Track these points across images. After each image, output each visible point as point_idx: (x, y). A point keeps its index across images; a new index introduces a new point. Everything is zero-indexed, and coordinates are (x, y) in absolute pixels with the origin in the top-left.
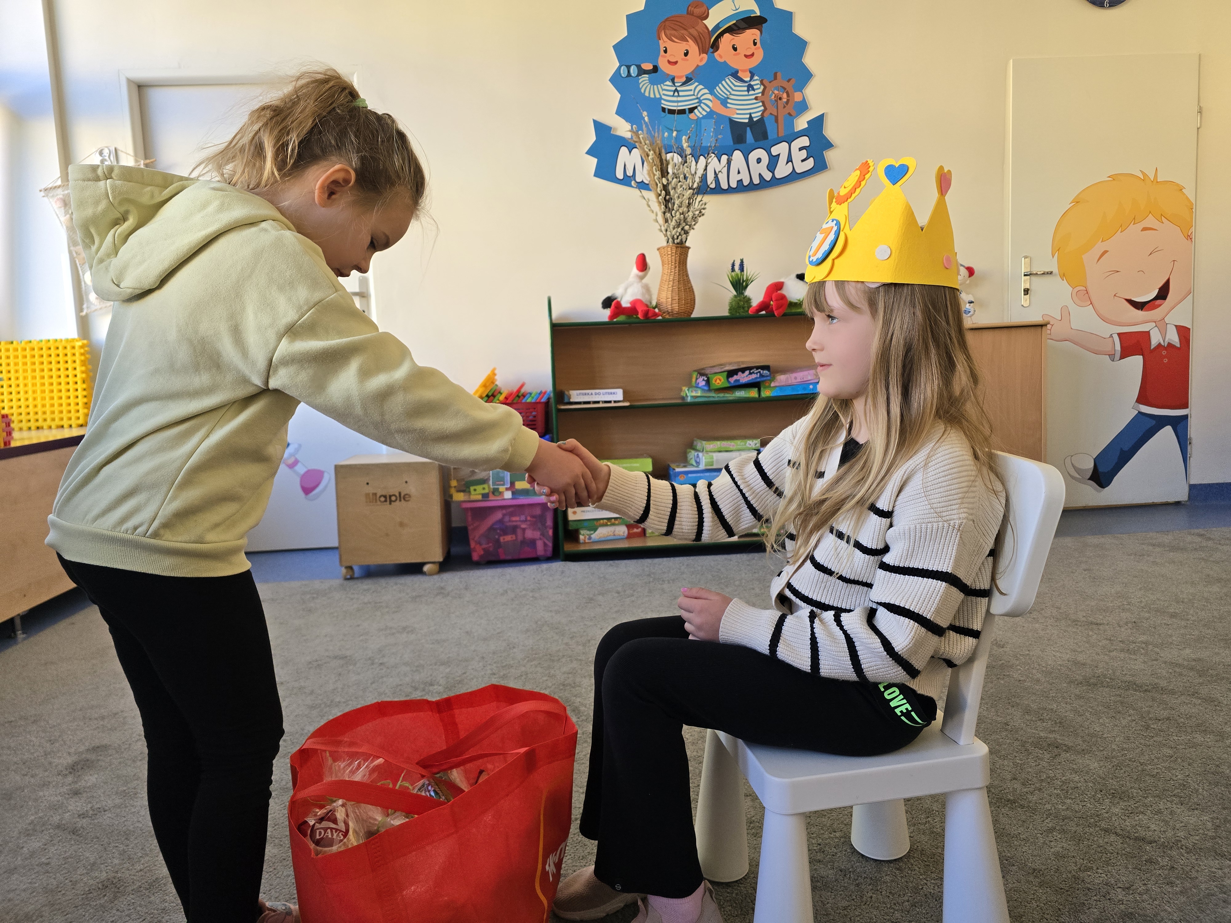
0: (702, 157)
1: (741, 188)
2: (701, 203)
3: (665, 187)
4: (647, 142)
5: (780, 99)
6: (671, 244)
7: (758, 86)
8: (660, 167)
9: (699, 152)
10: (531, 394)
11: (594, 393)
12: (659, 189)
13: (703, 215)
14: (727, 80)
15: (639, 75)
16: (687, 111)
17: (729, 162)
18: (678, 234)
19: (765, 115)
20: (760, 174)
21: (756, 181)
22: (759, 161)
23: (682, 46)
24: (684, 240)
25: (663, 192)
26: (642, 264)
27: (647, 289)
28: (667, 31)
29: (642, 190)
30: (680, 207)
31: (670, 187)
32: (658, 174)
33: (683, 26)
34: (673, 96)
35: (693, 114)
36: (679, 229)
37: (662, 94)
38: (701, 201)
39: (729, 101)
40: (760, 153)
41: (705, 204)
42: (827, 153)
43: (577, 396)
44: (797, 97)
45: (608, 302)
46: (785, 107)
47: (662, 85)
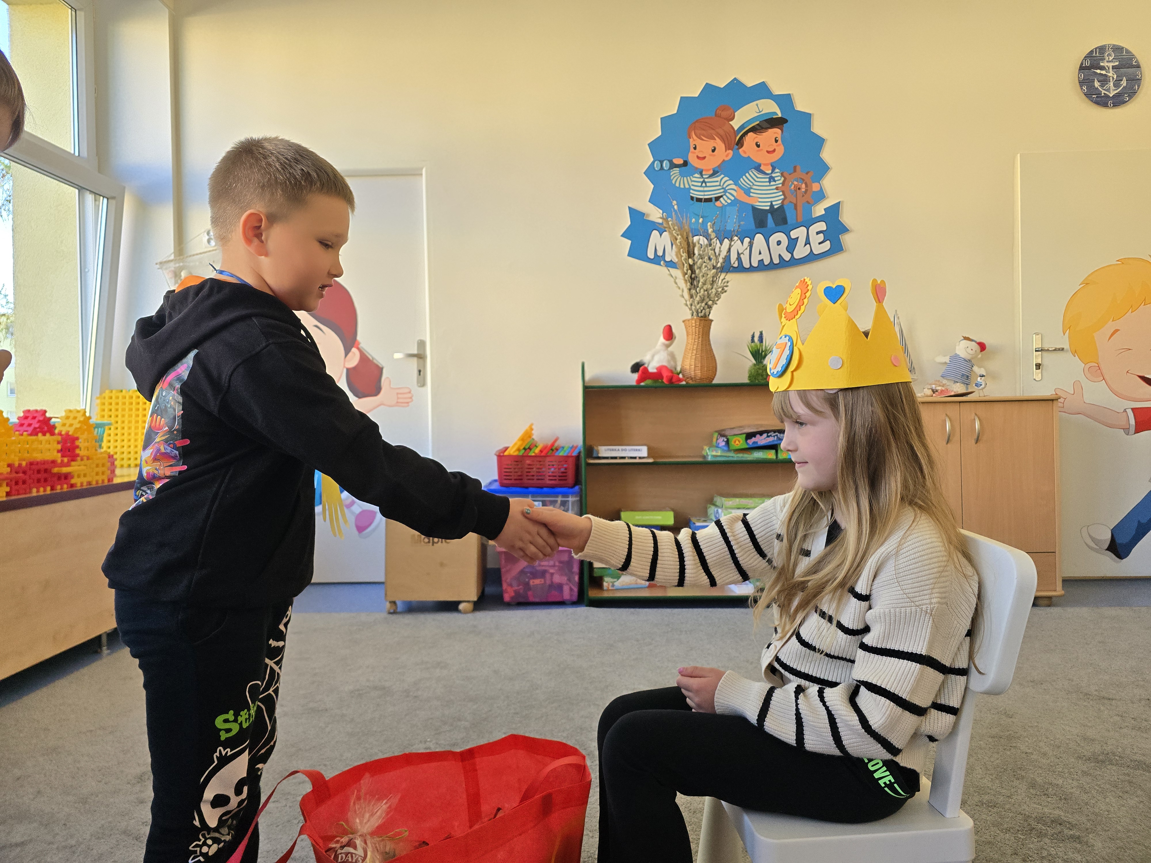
0: (726, 240)
1: (762, 267)
2: (724, 281)
3: (691, 267)
4: (676, 228)
5: (799, 189)
6: (695, 317)
7: (779, 178)
8: (687, 249)
9: (723, 235)
10: (563, 448)
11: (620, 450)
12: (685, 269)
13: (726, 291)
14: (751, 173)
15: (670, 169)
16: (714, 200)
17: (751, 245)
18: (702, 308)
19: (785, 202)
20: (780, 255)
21: (776, 261)
22: (779, 243)
23: (711, 144)
24: (707, 314)
25: (689, 271)
26: (669, 334)
27: (672, 356)
28: (697, 131)
29: (669, 268)
30: (704, 284)
31: (696, 267)
32: (685, 255)
33: (712, 127)
34: (701, 186)
35: (718, 202)
36: (703, 304)
37: (691, 185)
38: (724, 279)
39: (752, 191)
40: (780, 236)
41: (728, 282)
42: (843, 237)
43: (604, 451)
44: (815, 187)
45: (636, 368)
46: (803, 196)
47: (691, 177)
